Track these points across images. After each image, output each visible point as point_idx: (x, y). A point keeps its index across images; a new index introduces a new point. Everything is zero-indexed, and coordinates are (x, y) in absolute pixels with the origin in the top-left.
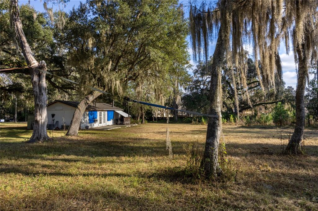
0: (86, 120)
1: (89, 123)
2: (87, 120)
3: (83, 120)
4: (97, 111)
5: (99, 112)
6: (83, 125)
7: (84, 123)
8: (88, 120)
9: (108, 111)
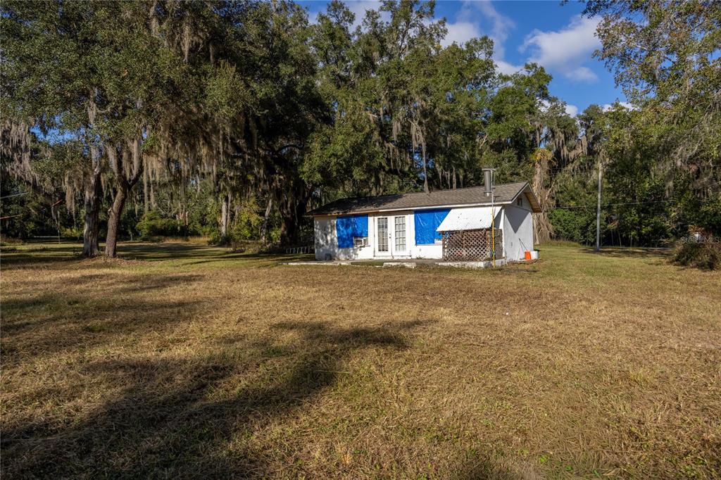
0: (329, 238)
1: (339, 247)
2: (332, 240)
3: (322, 238)
4: (367, 215)
5: (376, 218)
6: (321, 251)
7: (323, 245)
8: (336, 239)
9: (416, 212)
